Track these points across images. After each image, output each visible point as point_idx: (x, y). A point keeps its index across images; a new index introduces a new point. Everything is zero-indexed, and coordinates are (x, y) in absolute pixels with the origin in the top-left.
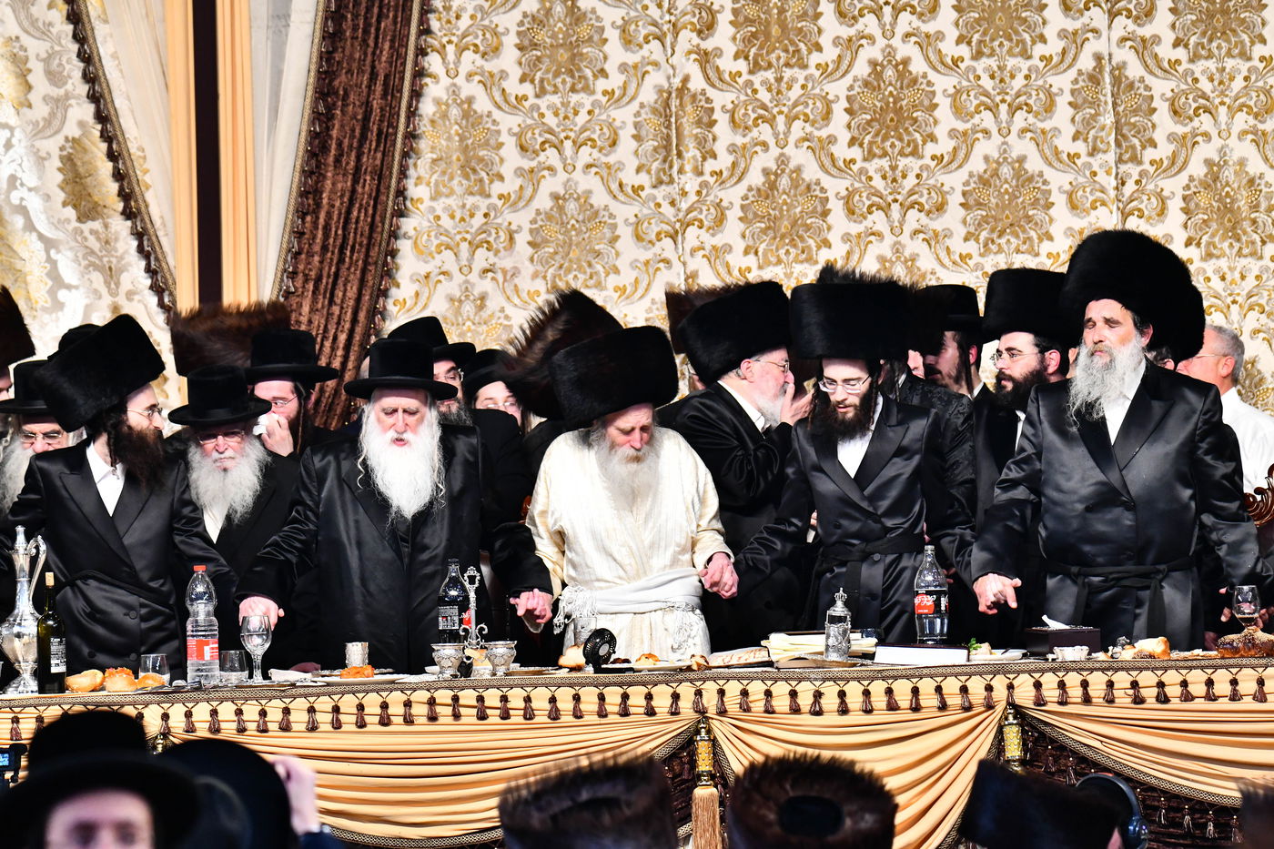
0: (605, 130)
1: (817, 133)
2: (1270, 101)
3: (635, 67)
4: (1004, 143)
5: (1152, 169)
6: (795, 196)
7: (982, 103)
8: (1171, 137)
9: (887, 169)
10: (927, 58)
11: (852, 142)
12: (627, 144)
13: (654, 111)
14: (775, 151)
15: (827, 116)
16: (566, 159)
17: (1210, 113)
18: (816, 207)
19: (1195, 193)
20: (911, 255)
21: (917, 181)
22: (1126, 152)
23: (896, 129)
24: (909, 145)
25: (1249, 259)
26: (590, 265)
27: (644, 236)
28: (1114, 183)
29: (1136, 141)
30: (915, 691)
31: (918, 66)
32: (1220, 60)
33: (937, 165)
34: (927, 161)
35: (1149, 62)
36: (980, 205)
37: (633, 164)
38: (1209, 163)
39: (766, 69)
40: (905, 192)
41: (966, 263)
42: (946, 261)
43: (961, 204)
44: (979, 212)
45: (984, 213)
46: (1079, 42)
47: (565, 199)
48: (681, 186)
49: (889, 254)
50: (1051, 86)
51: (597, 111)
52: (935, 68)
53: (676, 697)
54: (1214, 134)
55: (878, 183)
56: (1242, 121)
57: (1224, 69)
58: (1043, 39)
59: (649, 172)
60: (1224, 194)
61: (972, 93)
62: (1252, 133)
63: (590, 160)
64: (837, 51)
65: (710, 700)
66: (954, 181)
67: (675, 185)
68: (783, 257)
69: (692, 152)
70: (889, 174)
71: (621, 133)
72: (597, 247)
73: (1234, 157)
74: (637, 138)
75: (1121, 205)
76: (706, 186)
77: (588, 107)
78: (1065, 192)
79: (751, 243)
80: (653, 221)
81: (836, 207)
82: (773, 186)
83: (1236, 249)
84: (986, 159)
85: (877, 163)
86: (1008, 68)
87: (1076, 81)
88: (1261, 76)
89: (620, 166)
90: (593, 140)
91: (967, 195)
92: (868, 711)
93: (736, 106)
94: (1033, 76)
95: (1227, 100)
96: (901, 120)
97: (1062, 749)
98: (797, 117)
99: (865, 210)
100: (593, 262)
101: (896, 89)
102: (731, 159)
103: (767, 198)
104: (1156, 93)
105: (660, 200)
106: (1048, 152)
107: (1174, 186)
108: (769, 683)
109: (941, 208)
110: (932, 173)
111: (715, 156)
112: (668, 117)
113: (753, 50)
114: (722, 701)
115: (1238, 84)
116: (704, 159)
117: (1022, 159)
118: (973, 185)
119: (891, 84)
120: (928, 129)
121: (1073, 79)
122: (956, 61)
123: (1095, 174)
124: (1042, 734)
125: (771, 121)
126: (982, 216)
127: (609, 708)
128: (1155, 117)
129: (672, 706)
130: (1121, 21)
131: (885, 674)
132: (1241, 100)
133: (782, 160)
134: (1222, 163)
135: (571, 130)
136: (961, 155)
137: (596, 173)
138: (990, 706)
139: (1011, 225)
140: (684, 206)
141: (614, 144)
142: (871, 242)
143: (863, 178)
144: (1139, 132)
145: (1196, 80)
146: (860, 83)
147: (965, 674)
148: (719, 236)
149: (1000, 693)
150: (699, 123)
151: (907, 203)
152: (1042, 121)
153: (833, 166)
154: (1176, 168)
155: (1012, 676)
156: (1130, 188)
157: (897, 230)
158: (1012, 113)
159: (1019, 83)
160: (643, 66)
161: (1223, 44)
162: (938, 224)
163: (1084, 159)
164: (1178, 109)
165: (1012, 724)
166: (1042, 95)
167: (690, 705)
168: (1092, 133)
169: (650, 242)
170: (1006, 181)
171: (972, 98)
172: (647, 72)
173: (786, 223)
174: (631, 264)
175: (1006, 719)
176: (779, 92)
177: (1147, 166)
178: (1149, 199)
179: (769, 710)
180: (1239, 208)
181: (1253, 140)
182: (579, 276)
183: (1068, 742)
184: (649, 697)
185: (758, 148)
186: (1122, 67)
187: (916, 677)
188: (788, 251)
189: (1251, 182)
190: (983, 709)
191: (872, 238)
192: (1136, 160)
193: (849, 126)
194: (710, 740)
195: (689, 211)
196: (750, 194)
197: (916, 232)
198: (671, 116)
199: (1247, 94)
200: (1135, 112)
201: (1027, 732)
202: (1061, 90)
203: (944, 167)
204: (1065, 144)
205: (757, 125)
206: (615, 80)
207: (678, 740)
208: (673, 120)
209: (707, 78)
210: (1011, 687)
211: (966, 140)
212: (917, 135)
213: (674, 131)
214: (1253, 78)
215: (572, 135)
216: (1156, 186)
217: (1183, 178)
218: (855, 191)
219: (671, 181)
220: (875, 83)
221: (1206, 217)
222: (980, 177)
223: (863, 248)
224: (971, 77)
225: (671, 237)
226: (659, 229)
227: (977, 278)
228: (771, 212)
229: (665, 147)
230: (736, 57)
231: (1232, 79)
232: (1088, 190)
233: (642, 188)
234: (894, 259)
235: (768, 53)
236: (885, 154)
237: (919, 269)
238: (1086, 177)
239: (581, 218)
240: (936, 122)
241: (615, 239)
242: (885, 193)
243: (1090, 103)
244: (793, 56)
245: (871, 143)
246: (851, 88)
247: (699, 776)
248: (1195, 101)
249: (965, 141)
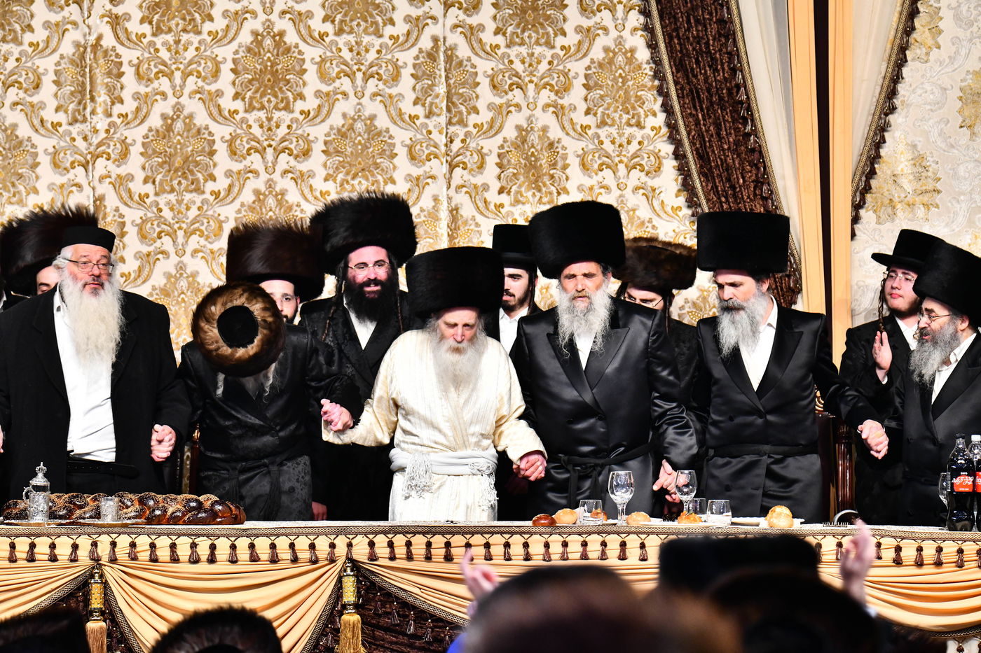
0: (30, 75)
1: (207, 88)
2: (567, 82)
3: (57, 25)
4: (359, 104)
5: (475, 131)
6: (188, 137)
7: (343, 71)
8: (490, 107)
9: (264, 120)
10: (299, 32)
11: (236, 96)
12: (48, 88)
13: (72, 62)
14: (172, 100)
15: (216, 74)
17: (522, 89)
18: (204, 148)
19: (508, 152)
20: (281, 190)
21: (288, 131)
22: (455, 116)
23: (272, 88)
24: (282, 101)
26: (14, 185)
27: (60, 164)
28: (444, 141)
29: (462, 108)
30: (273, 546)
31: (291, 38)
32: (530, 47)
33: (305, 118)
34: (297, 115)
35: (475, 45)
36: (338, 152)
37: (53, 104)
38: (519, 128)
39: (166, 33)
40: (278, 139)
42: (309, 197)
43: (323, 151)
44: (338, 158)
45: (341, 159)
46: (421, 26)
48: (93, 125)
49: (263, 189)
50: (397, 60)
51: (24, 59)
52: (305, 41)
53: (75, 547)
54: (524, 105)
55: (256, 130)
56: (546, 96)
57: (533, 54)
58: (392, 22)
59: (66, 112)
60: (530, 154)
61: (334, 62)
62: (553, 106)
63: (16, 99)
64: (226, 22)
65: (104, 551)
66: (318, 132)
67: (88, 124)
68: (176, 186)
69: (102, 98)
70: (266, 124)
71: (43, 78)
72: (20, 171)
73: (539, 125)
74: (57, 83)
75: (449, 159)
76: (114, 126)
77: (16, 55)
78: (406, 146)
79: (150, 174)
80: (68, 152)
81: (221, 149)
82: (169, 129)
83: (538, 197)
84: (344, 115)
85: (256, 114)
86: (364, 44)
87: (417, 58)
88: (561, 61)
89: (42, 105)
90: (20, 83)
91: (328, 145)
92: (233, 561)
93: (141, 62)
94: (384, 51)
95: (535, 79)
96: (277, 81)
97: (388, 596)
98: (191, 74)
99: (245, 152)
100: (17, 183)
101: (273, 56)
102: (135, 104)
103: (164, 138)
104: (480, 70)
105: (74, 135)
106: (393, 113)
107: (491, 145)
108: (153, 537)
109: (306, 153)
110: (300, 125)
111: (122, 102)
112: (83, 68)
113: (156, 17)
114: (114, 551)
115: (544, 67)
116: (113, 103)
117: (372, 118)
118: (333, 136)
119: (269, 51)
120: (298, 89)
121: (415, 55)
122: (322, 36)
123: (430, 132)
124: (373, 584)
125: (170, 76)
126: (340, 161)
127: (19, 555)
128: (478, 90)
129: (71, 554)
130: (454, 11)
131: (248, 532)
132: (546, 80)
133: (178, 108)
134: (529, 129)
136: (324, 111)
137: (22, 110)
138: (332, 561)
139: (363, 170)
140: (95, 141)
141: (37, 87)
142: (249, 178)
143: (244, 126)
144: (465, 101)
145: (511, 62)
146: (243, 49)
147: (314, 534)
148: (123, 167)
149: (341, 550)
150: (109, 74)
151: (279, 148)
152: (389, 87)
153: (219, 115)
154: (493, 132)
155: (351, 537)
156: (457, 145)
157: (270, 169)
158: (366, 80)
159: (372, 56)
160: (64, 25)
161: (533, 35)
162: (304, 167)
163: (422, 120)
164: (497, 84)
165: (349, 575)
166: (390, 67)
167: (87, 553)
168: (429, 99)
169: (65, 169)
170: (360, 135)
171: (334, 66)
172: (67, 30)
173: (179, 159)
174: (48, 187)
175: (345, 571)
176: (177, 52)
177: (471, 128)
178: (471, 155)
179: (154, 560)
180: (541, 165)
181: (554, 112)
183: (394, 589)
184: (53, 546)
185: (158, 97)
186: (453, 48)
187: (274, 535)
188: (180, 181)
189: (551, 145)
190: (326, 562)
191: (250, 175)
192: (462, 123)
193: (234, 83)
194: (102, 582)
195: (99, 145)
196: (150, 134)
197: (286, 172)
198: (86, 67)
199: (551, 75)
200: (463, 85)
201: (361, 582)
202: (405, 63)
203: (310, 120)
204: (408, 107)
205: (157, 78)
206: (40, 35)
207: (75, 583)
209: (117, 38)
210: (350, 545)
211: (328, 99)
212: (289, 94)
213: (88, 79)
214: (555, 62)
216: (478, 144)
217: (498, 140)
218: (237, 136)
219: (85, 120)
220: (256, 50)
221: (515, 171)
222: (339, 130)
223: (242, 183)
224: (334, 49)
225: (83, 166)
226: (73, 159)
228: (167, 149)
229: (80, 92)
230: (142, 22)
231: (539, 62)
232: (424, 145)
233: (60, 124)
234: (267, 193)
235: (169, 20)
236: (263, 108)
237: (287, 202)
238: (423, 135)
240: (305, 84)
241: (36, 165)
242: (261, 139)
243: (428, 75)
244: (189, 24)
245: (251, 98)
246: (236, 52)
247: (91, 613)
248: (510, 78)
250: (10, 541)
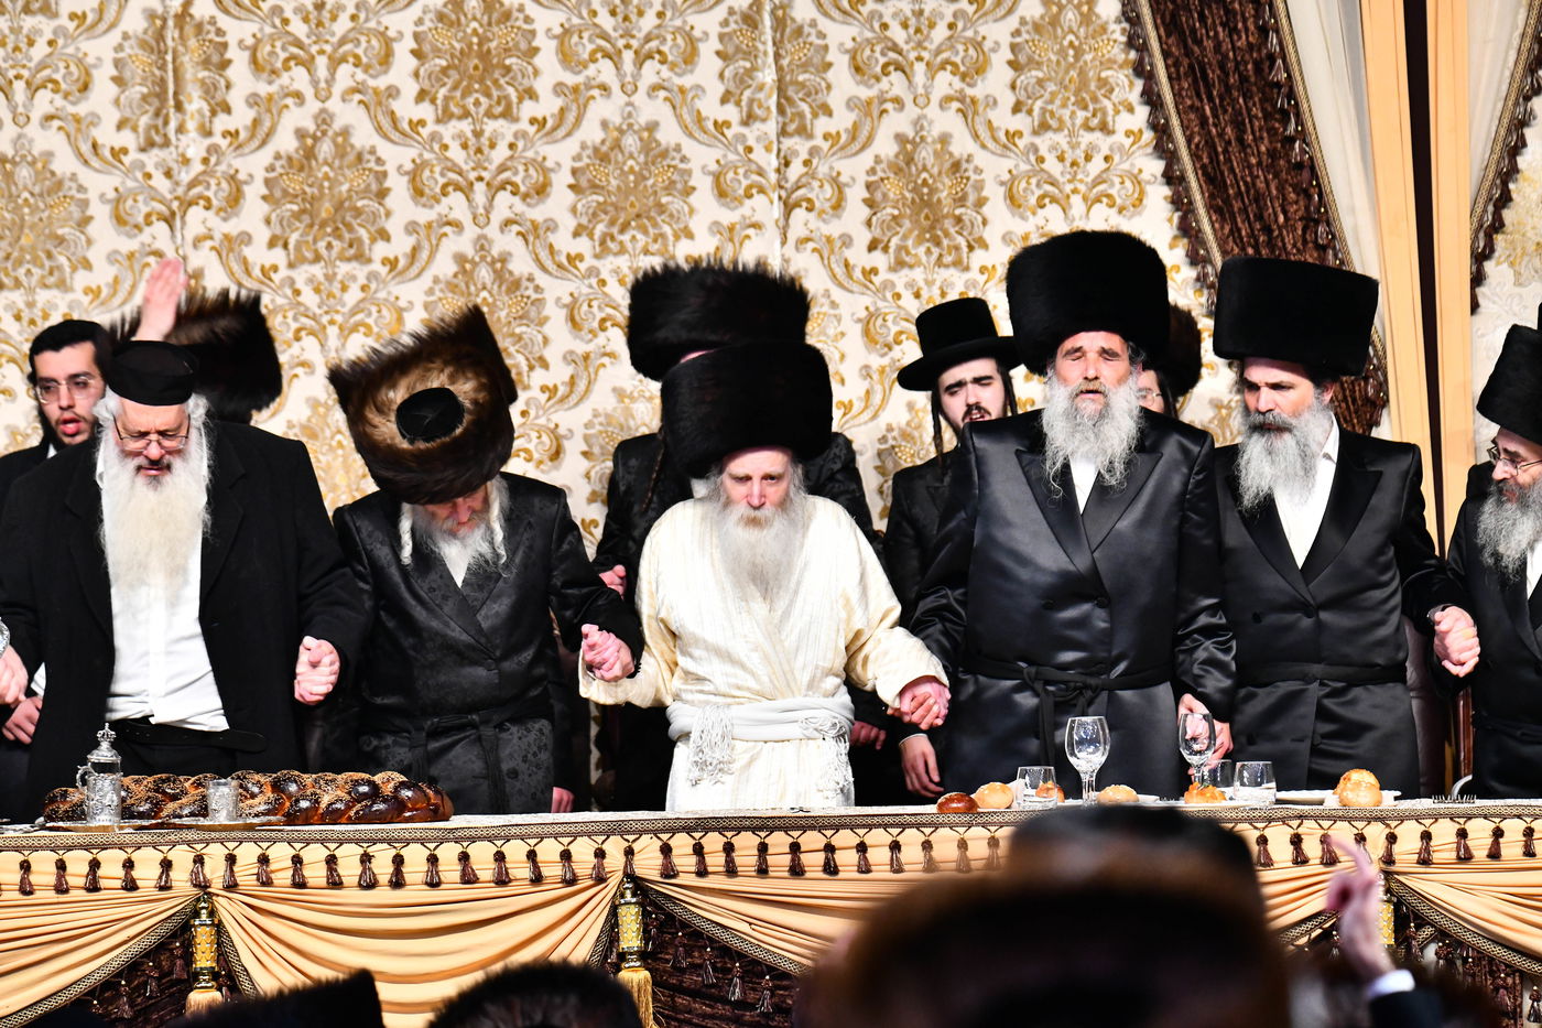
0: (73, 68)
1: (372, 83)
2: (981, 57)
4: (629, 104)
5: (826, 146)
6: (341, 168)
7: (600, 49)
8: (851, 103)
9: (469, 135)
11: (422, 96)
12: (103, 89)
13: (143, 44)
14: (313, 106)
15: (386, 59)
16: (16, 107)
17: (904, 72)
18: (369, 185)
19: (882, 180)
20: (501, 254)
21: (510, 153)
22: (792, 121)
24: (499, 103)
25: (952, 271)
26: (50, 256)
27: (126, 217)
28: (775, 163)
29: (805, 107)
30: (500, 857)
33: (538, 131)
34: (524, 125)
36: (595, 187)
37: (112, 116)
38: (901, 139)
40: (493, 167)
41: (576, 267)
42: (548, 263)
43: (570, 186)
44: (595, 197)
45: (601, 199)
47: (14, 163)
48: (180, 150)
49: (470, 252)
50: (692, 28)
51: (61, 42)
53: (166, 865)
54: (908, 100)
55: (456, 154)
56: (945, 83)
57: (921, 12)
59: (135, 129)
60: (920, 181)
61: (586, 35)
62: (958, 100)
63: (51, 110)
65: (215, 871)
66: (561, 154)
67: (172, 149)
68: (323, 252)
69: (196, 104)
70: (472, 141)
71: (95, 73)
72: (60, 232)
73: (934, 132)
74: (118, 81)
75: (783, 194)
77: (49, 35)
78: (710, 173)
79: (278, 231)
80: (140, 198)
81: (398, 185)
82: (310, 154)
83: (935, 256)
84: (605, 124)
85: (455, 126)
86: (635, 2)
87: (725, 23)
88: (970, 23)
89: (94, 120)
90: (55, 82)
91: (578, 175)
92: (434, 884)
94: (669, 14)
95: (926, 55)
96: (489, 68)
97: (697, 937)
98: (344, 60)
99: (438, 190)
100: (55, 251)
101: (481, 25)
102: (251, 114)
103: (301, 169)
104: (832, 42)
105: (150, 169)
106: (687, 118)
107: (854, 169)
108: (298, 846)
109: (542, 190)
110: (530, 143)
111: (228, 110)
112: (162, 54)
114: (232, 871)
115: (940, 33)
116: (214, 113)
117: (652, 127)
118: (586, 160)
119: (475, 19)
120: (525, 81)
121: (721, 19)
123: (749, 150)
124: (671, 917)
125: (308, 64)
126: (598, 203)
127: (71, 881)
128: (830, 75)
129: (160, 878)
131: (457, 834)
132: (944, 56)
133: (324, 118)
134: (918, 140)
135: (24, 66)
136: (571, 117)
137: (60, 128)
138: (600, 879)
139: (638, 216)
140: (185, 177)
141: (85, 88)
142: (445, 235)
143: (436, 147)
144: (809, 94)
145: (885, 26)
146: (430, 16)
147: (568, 835)
148: (234, 221)
149: (615, 861)
150: (206, 63)
151: (496, 183)
152: (680, 75)
153: (392, 128)
154: (856, 146)
155: (631, 838)
156: (796, 170)
157: (482, 219)
158: (640, 63)
159: (649, 22)
162: (538, 213)
163: (736, 129)
164: (861, 65)
165: (630, 903)
166: (680, 41)
167: (186, 876)
168: (747, 93)
169: (136, 226)
170: (631, 156)
171: (585, 41)
173: (327, 204)
174: (108, 257)
175: (622, 896)
177: (818, 141)
179: (300, 884)
180: (939, 201)
181: (959, 110)
182: (34, 270)
183: (705, 925)
184: (129, 865)
185: (289, 101)
187: (501, 838)
188: (329, 243)
189: (956, 166)
190: (591, 882)
191: (447, 229)
192: (804, 131)
193: (416, 75)
194: (213, 925)
195: (192, 184)
196: (278, 164)
197: (508, 223)
198: (166, 53)
199: (952, 47)
200: (805, 67)
201: (650, 914)
202: (706, 34)
203: (547, 134)
204: (711, 108)
205: (287, 69)
207: (168, 925)
208: (169, 58)
209: (218, 2)
210: (629, 852)
211: (576, 98)
212: (511, 91)
213: (171, 74)
214: (960, 25)
215: (25, 73)
216: (831, 168)
217: (866, 159)
218: (425, 164)
219: (166, 143)
220: (453, 17)
221: (896, 212)
222: (596, 150)
223: (434, 242)
224: (584, 13)
225: (166, 221)
226: (148, 209)
227: (591, 286)
228: (308, 189)
229: (157, 96)
231: (932, 25)
232: (741, 171)
233: (125, 151)
234: (477, 259)
236: (466, 114)
237: (511, 273)
238: (738, 154)
239: (37, 190)
240: (536, 72)
241: (86, 221)
242: (465, 167)
243: (745, 53)
245: (447, 99)
246: (420, 22)
247: (196, 976)
248: (883, 54)
249: (576, 100)
250: (57, 857)
